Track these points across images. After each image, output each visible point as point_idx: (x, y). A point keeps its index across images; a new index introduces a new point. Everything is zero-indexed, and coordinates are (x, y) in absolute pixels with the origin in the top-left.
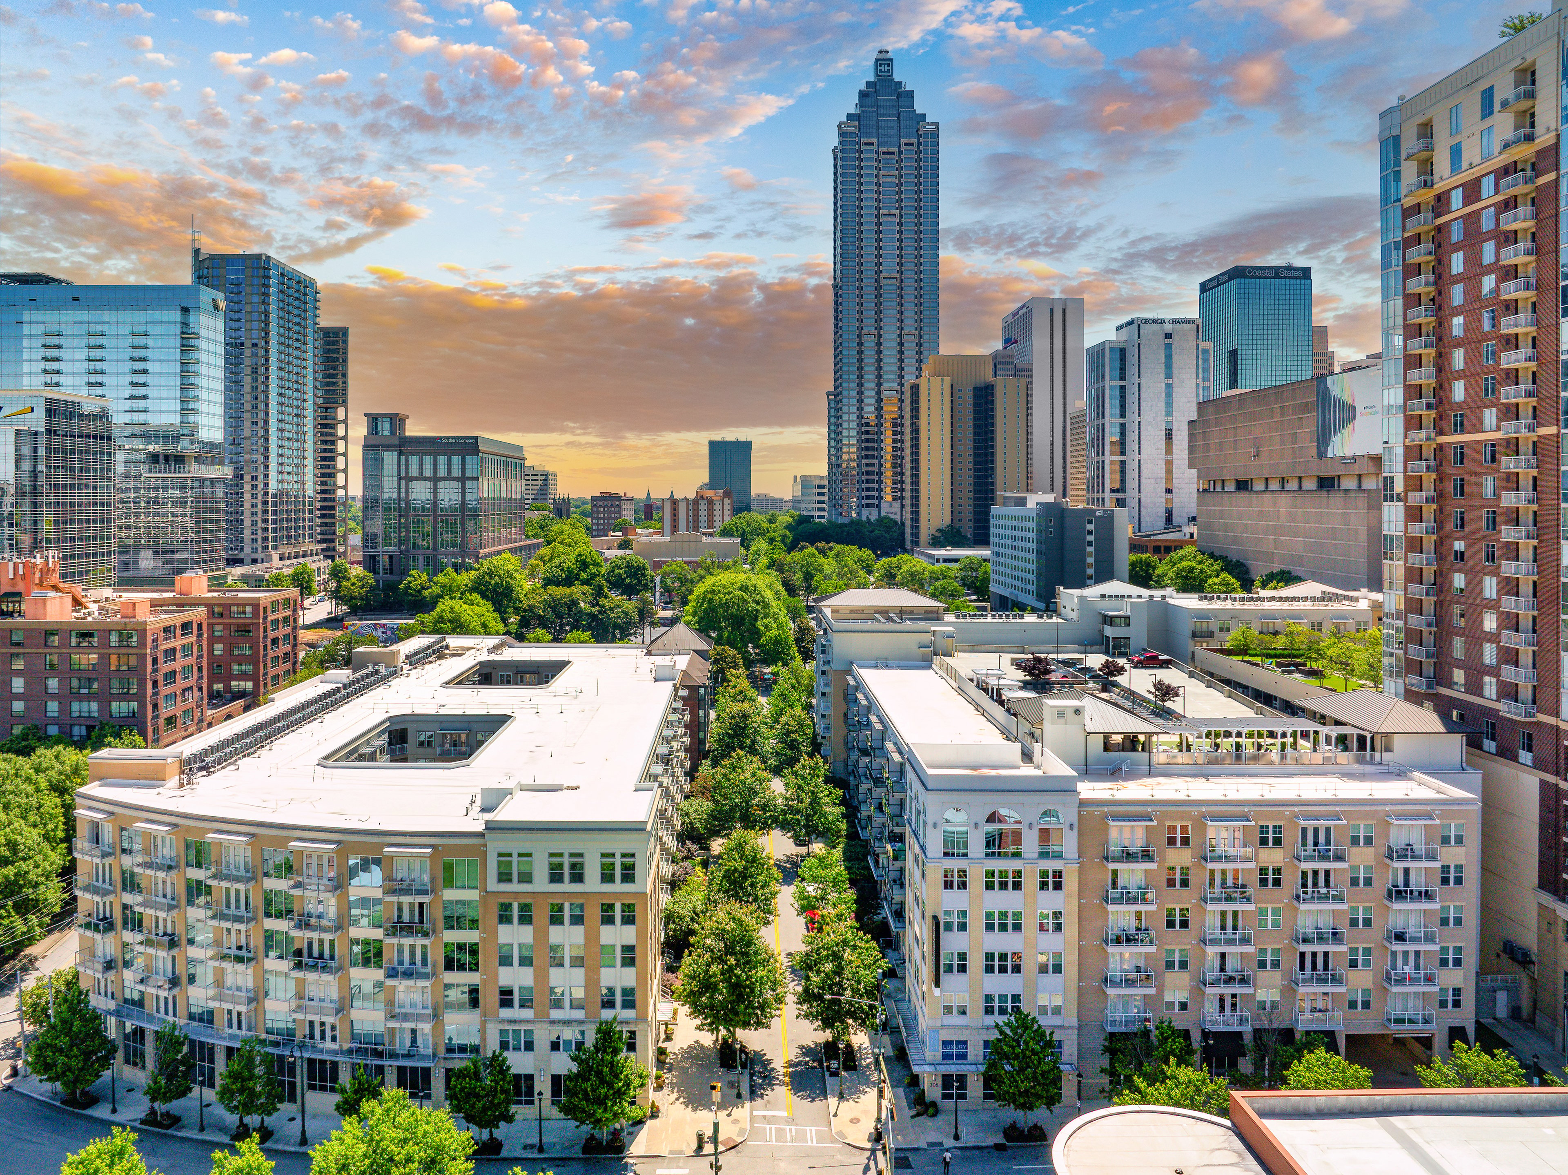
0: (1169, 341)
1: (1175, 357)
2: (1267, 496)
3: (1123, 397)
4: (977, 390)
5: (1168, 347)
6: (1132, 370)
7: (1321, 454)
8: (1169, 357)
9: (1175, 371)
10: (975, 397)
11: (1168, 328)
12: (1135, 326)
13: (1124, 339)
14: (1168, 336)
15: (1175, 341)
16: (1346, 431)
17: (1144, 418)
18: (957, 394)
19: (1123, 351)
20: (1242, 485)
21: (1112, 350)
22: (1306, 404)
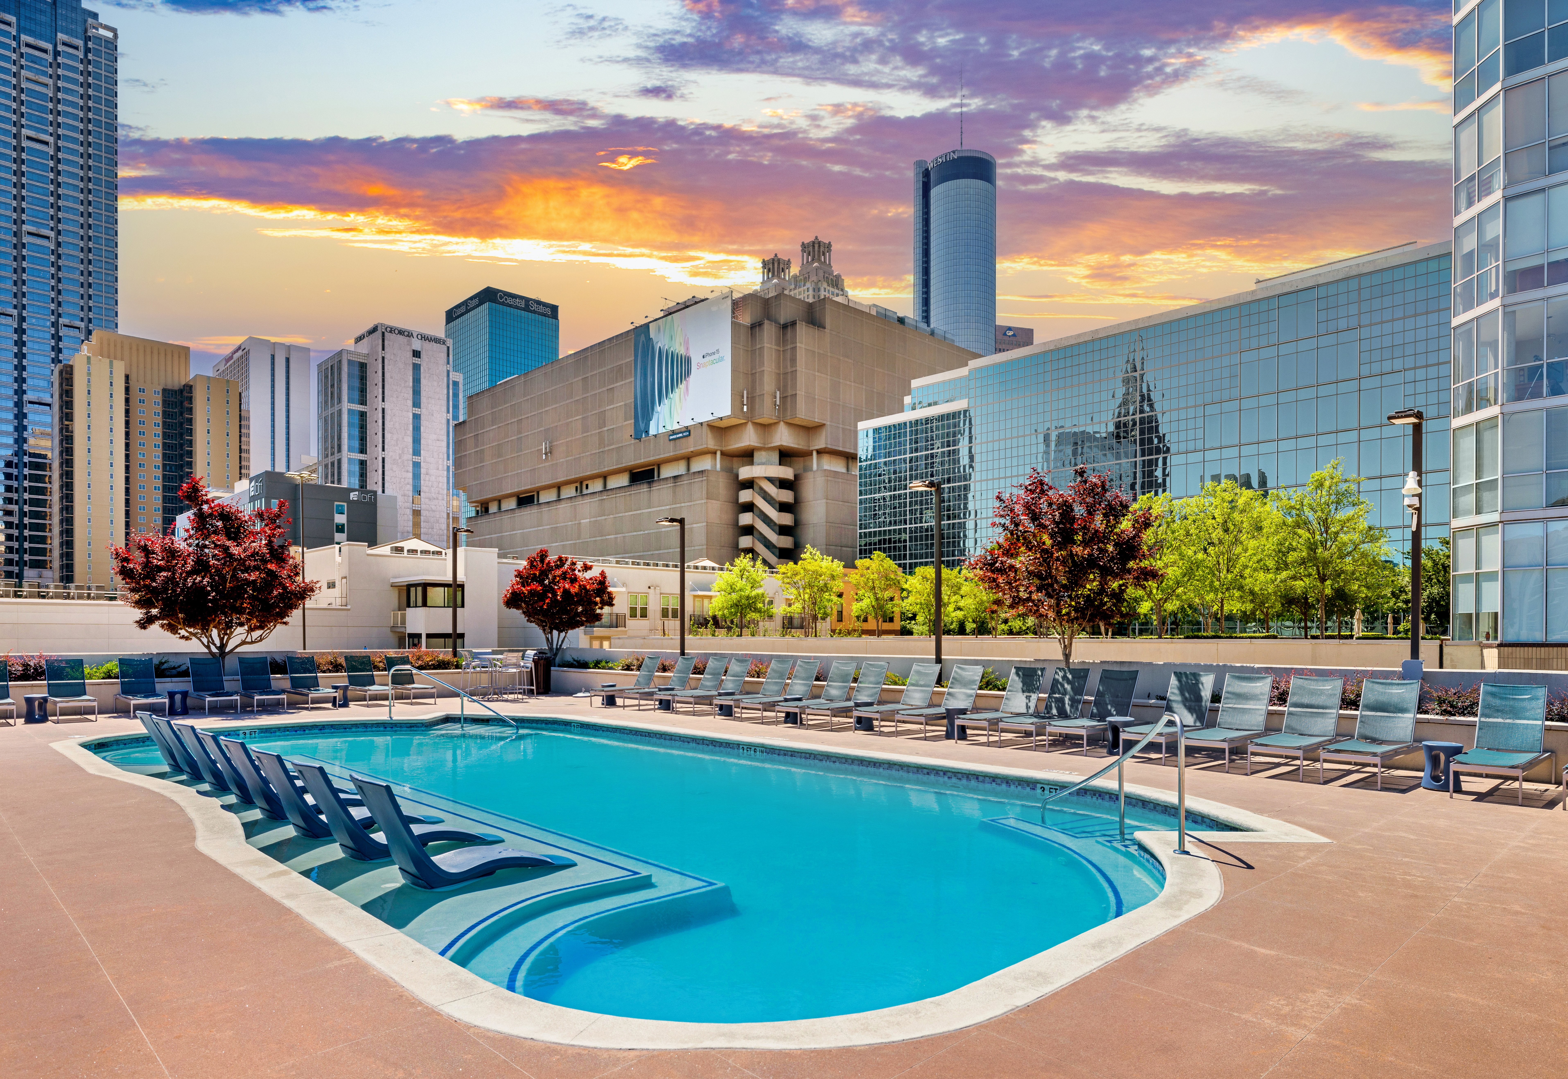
0: (417, 361)
1: (423, 381)
2: (563, 506)
3: (363, 428)
4: (167, 393)
5: (416, 368)
6: (374, 391)
7: (641, 432)
8: (417, 381)
9: (424, 400)
10: (165, 403)
11: (417, 345)
12: (378, 334)
13: (365, 351)
14: (416, 354)
15: (424, 362)
16: (676, 395)
17: (389, 454)
18: (135, 395)
19: (363, 366)
20: (526, 500)
21: (350, 362)
22: (620, 368)
